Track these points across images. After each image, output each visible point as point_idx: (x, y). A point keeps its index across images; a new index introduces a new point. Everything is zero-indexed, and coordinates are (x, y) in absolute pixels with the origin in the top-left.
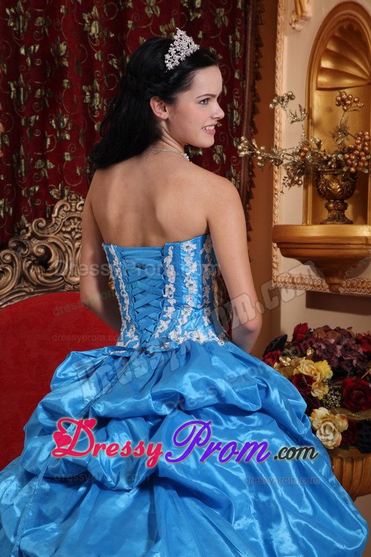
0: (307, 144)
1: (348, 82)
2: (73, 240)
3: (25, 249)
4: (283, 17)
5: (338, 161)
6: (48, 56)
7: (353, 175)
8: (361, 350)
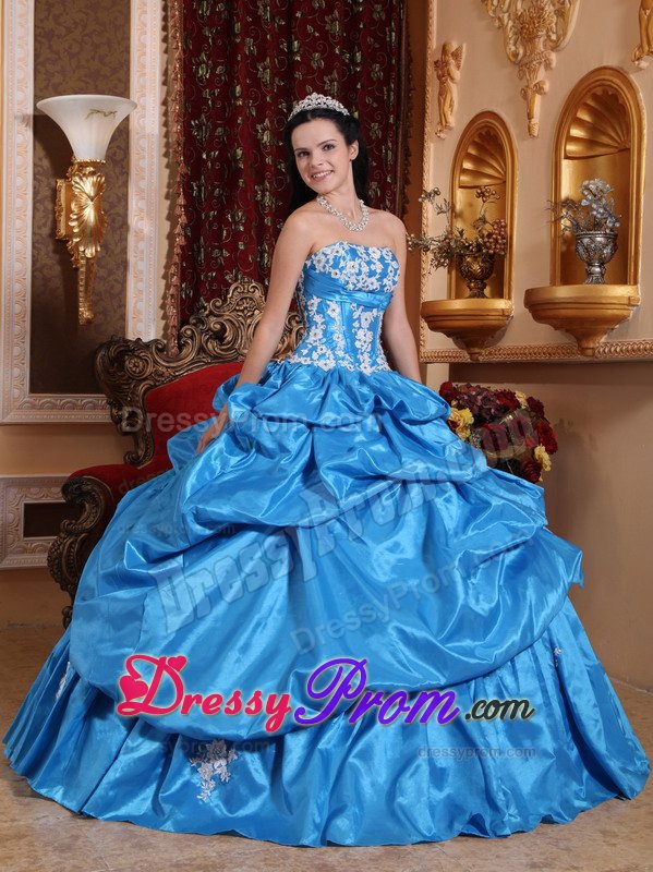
0: (451, 232)
1: (486, 181)
2: (245, 318)
3: (203, 324)
4: (430, 128)
5: (478, 245)
6: (226, 160)
7: (491, 256)
8: (498, 402)
